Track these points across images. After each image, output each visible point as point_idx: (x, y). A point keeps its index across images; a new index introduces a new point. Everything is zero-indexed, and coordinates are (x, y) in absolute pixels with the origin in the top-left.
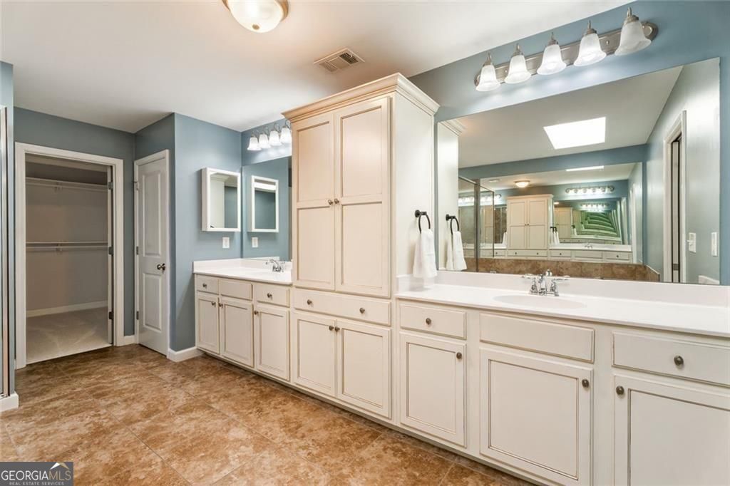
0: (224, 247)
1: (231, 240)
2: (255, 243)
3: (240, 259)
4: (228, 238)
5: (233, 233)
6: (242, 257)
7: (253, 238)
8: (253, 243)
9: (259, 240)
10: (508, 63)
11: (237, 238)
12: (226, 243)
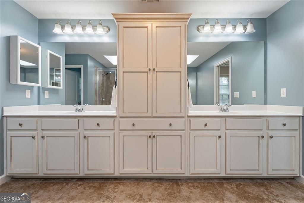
0: (27, 96)
1: (32, 92)
2: (47, 95)
3: (38, 106)
4: (29, 91)
5: (33, 87)
6: (39, 103)
7: (46, 92)
8: (46, 94)
9: (49, 93)
10: (214, 26)
11: (36, 91)
12: (28, 94)
